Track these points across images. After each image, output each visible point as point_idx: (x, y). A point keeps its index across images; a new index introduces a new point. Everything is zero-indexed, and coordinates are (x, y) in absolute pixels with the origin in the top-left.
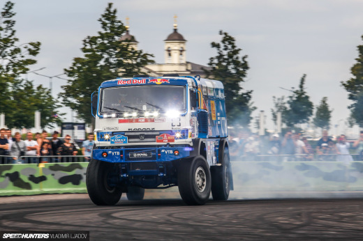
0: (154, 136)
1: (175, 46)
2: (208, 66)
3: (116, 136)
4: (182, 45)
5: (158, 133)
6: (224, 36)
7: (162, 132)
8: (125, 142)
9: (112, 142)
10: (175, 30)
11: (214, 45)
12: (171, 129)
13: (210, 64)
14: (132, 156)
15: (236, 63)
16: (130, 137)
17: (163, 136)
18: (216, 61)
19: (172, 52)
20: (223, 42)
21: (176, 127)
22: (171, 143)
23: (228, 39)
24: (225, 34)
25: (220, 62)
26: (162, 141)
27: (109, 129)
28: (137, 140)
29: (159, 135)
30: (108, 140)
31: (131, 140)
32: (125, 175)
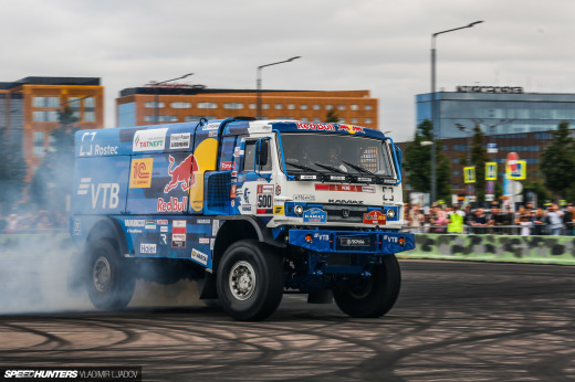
0: (360, 214)
3: (312, 210)
5: (365, 209)
7: (370, 209)
8: (322, 220)
9: (305, 220)
12: (381, 204)
14: (345, 243)
16: (331, 213)
17: (373, 214)
21: (388, 202)
22: (381, 226)
26: (370, 222)
27: (302, 197)
28: (338, 218)
29: (367, 212)
30: (300, 215)
31: (332, 218)
32: (320, 273)
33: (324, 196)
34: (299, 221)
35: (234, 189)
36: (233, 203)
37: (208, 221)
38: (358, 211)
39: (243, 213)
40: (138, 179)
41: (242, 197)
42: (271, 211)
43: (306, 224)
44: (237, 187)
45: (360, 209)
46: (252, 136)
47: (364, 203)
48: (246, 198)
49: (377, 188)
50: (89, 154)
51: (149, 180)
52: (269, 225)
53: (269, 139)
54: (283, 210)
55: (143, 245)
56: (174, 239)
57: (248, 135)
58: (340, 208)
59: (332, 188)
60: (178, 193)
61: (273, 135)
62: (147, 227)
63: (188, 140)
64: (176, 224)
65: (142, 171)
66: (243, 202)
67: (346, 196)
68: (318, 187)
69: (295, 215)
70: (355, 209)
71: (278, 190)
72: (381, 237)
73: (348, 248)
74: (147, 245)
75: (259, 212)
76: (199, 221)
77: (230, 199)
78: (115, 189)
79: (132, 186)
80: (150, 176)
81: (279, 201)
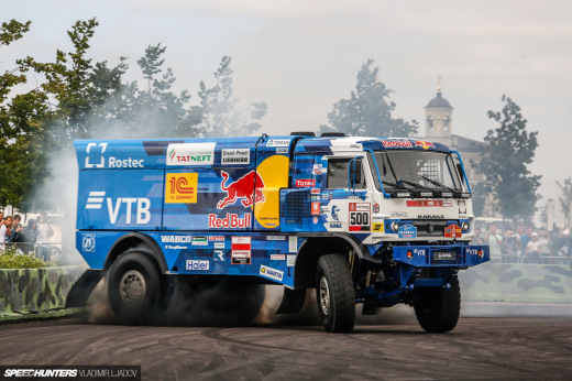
0: (441, 228)
1: (437, 115)
2: (483, 141)
3: (405, 226)
4: (447, 113)
5: (445, 223)
6: (506, 103)
7: (449, 222)
8: (414, 236)
9: (401, 236)
10: (439, 95)
11: (491, 114)
12: (458, 218)
13: (487, 138)
14: (437, 257)
15: (522, 139)
16: (419, 228)
17: (452, 227)
18: (495, 135)
19: (434, 123)
20: (505, 111)
21: (463, 215)
22: (458, 239)
23: (512, 108)
24: (509, 100)
25: (500, 136)
26: (449, 235)
27: (397, 214)
28: (425, 233)
29: (447, 226)
30: (396, 232)
31: (420, 233)
32: (412, 286)
33: (414, 212)
34: (395, 237)
35: (315, 206)
36: (316, 221)
37: (283, 238)
38: (440, 225)
39: (330, 230)
40: (177, 193)
41: (329, 215)
42: (368, 229)
43: (401, 240)
44: (321, 204)
45: (442, 223)
46: (336, 155)
47: (445, 218)
48: (334, 216)
49: (454, 201)
50: (101, 166)
51: (195, 195)
52: (364, 242)
53: (361, 158)
54: (383, 227)
55: (189, 262)
56: (233, 256)
57: (331, 153)
58: (426, 223)
59: (419, 204)
60: (238, 209)
61: (365, 154)
62: (194, 243)
63: (248, 156)
64: (235, 240)
65: (182, 185)
66: (330, 219)
67: (431, 211)
68: (409, 204)
69: (392, 232)
70: (438, 223)
71: (376, 208)
72: (465, 249)
73: (439, 262)
74: (195, 262)
75: (351, 229)
76: (269, 238)
77: (312, 216)
78: (144, 205)
79: (168, 200)
80: (196, 191)
81: (376, 219)
